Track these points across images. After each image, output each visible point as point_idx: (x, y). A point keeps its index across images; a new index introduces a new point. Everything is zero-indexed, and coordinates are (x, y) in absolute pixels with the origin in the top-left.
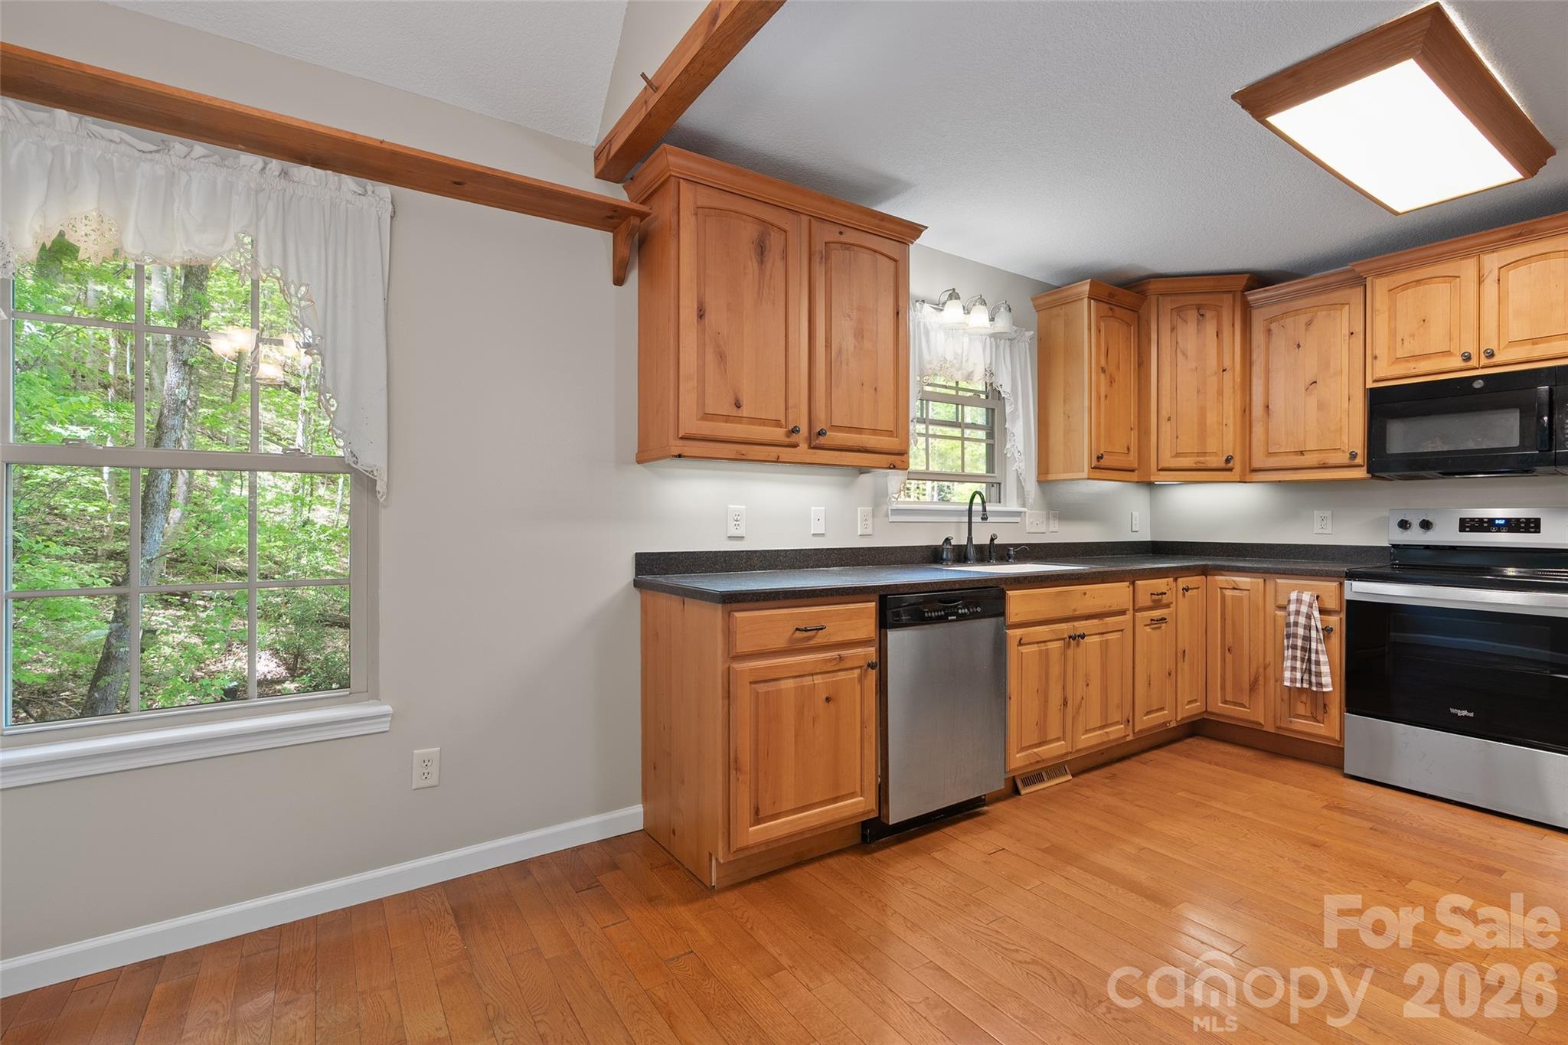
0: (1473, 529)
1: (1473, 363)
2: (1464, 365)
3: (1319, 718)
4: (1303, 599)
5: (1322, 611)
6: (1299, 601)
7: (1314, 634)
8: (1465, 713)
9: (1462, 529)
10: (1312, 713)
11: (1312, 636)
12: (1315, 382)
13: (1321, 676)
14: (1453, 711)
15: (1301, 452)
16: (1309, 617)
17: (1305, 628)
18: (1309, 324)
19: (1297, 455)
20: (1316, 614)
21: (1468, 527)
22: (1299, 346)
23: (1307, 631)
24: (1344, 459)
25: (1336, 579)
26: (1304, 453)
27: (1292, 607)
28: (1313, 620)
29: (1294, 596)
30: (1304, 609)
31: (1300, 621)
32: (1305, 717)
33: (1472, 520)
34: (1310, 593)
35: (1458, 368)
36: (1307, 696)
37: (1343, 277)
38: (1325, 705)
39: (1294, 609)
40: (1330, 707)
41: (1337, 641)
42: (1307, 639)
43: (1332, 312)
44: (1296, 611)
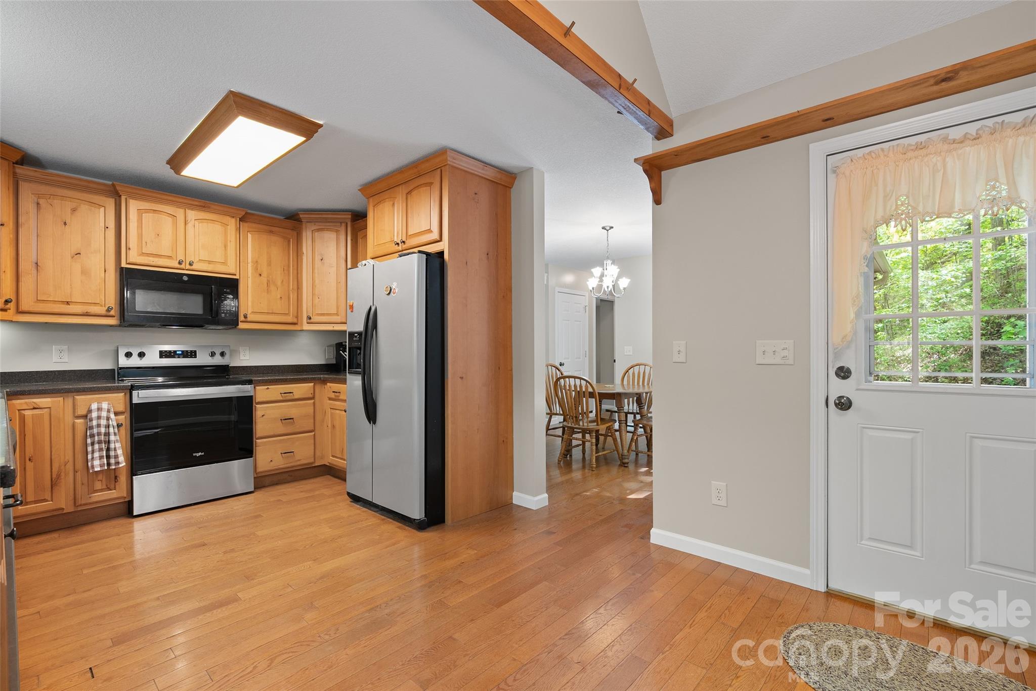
0: (167, 357)
1: (182, 266)
2: (177, 265)
3: (112, 486)
4: (103, 407)
5: (116, 414)
6: (99, 409)
7: (111, 430)
8: (200, 454)
9: (161, 357)
10: (107, 486)
11: (110, 431)
12: (80, 254)
13: (118, 457)
14: (194, 454)
15: (68, 302)
16: (108, 419)
17: (106, 428)
18: (74, 210)
19: (64, 304)
20: (112, 416)
21: (164, 355)
22: (65, 224)
23: (107, 429)
24: (102, 310)
25: (121, 391)
26: (70, 303)
27: (94, 415)
28: (110, 421)
29: (94, 406)
30: (104, 414)
31: (102, 423)
32: (102, 490)
33: (166, 351)
34: (107, 403)
35: (176, 267)
36: (103, 475)
37: (102, 187)
38: (116, 477)
39: (96, 415)
40: (120, 477)
41: (125, 431)
42: (107, 434)
43: (93, 208)
44: (98, 416)
